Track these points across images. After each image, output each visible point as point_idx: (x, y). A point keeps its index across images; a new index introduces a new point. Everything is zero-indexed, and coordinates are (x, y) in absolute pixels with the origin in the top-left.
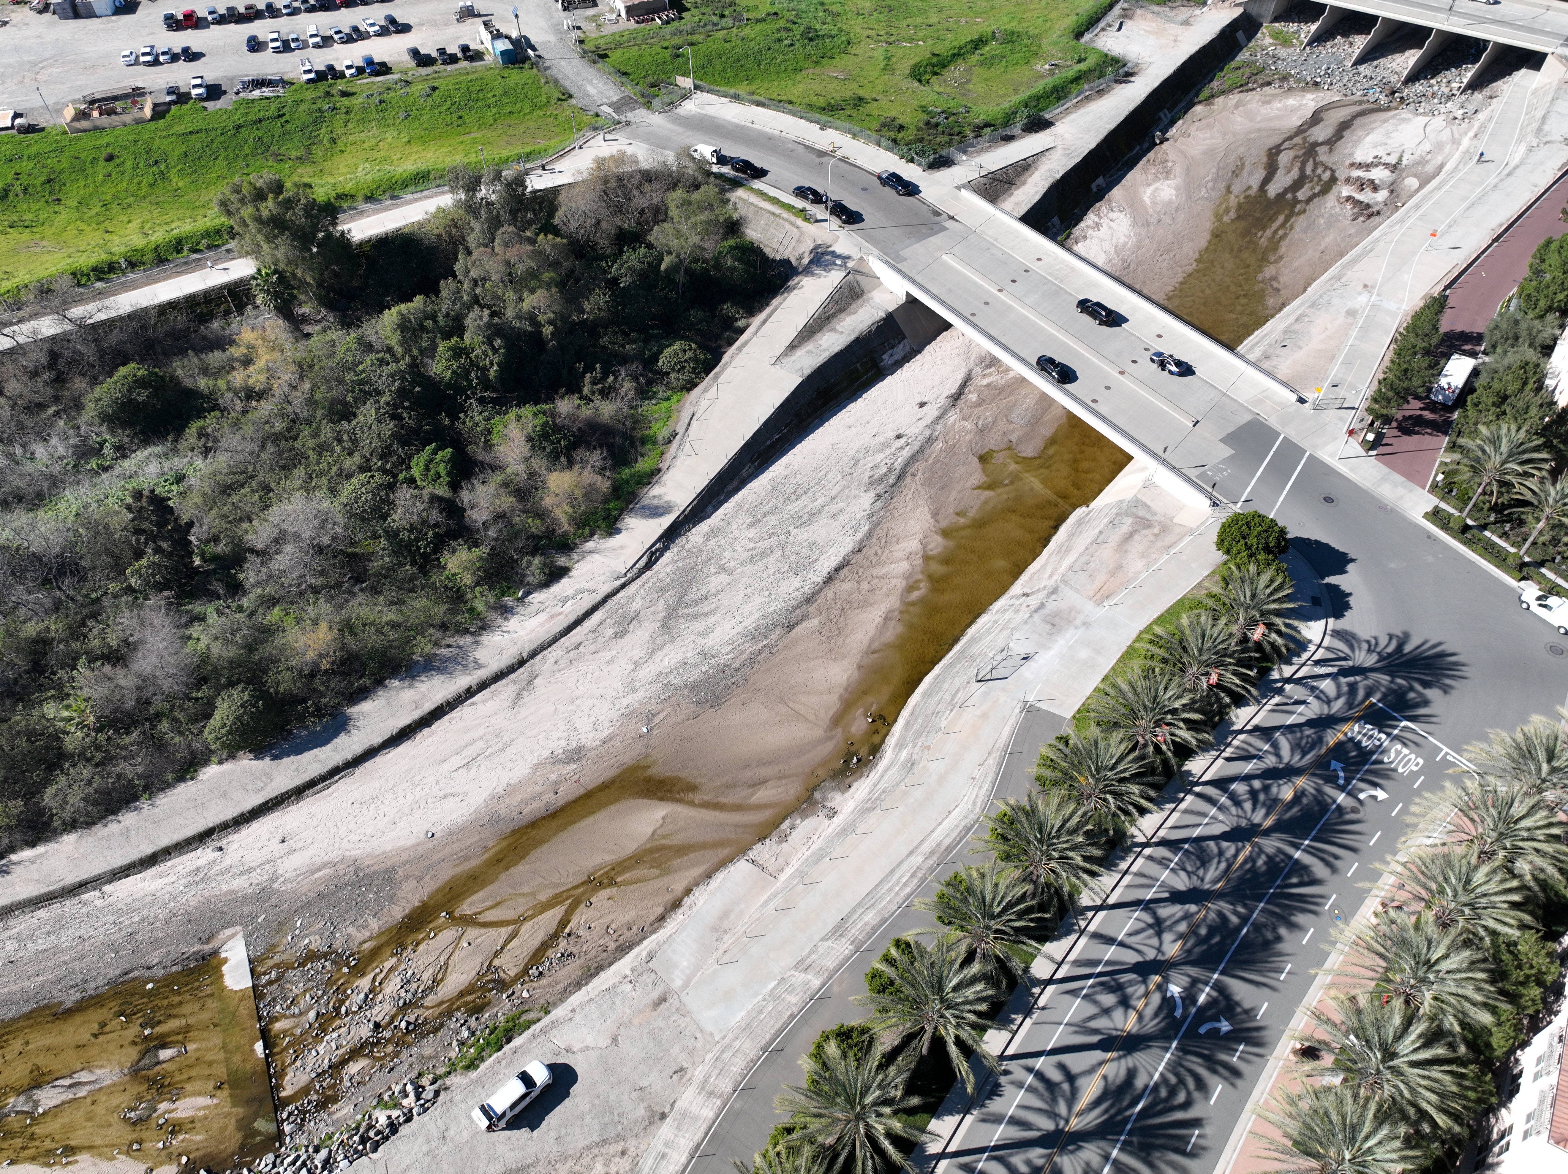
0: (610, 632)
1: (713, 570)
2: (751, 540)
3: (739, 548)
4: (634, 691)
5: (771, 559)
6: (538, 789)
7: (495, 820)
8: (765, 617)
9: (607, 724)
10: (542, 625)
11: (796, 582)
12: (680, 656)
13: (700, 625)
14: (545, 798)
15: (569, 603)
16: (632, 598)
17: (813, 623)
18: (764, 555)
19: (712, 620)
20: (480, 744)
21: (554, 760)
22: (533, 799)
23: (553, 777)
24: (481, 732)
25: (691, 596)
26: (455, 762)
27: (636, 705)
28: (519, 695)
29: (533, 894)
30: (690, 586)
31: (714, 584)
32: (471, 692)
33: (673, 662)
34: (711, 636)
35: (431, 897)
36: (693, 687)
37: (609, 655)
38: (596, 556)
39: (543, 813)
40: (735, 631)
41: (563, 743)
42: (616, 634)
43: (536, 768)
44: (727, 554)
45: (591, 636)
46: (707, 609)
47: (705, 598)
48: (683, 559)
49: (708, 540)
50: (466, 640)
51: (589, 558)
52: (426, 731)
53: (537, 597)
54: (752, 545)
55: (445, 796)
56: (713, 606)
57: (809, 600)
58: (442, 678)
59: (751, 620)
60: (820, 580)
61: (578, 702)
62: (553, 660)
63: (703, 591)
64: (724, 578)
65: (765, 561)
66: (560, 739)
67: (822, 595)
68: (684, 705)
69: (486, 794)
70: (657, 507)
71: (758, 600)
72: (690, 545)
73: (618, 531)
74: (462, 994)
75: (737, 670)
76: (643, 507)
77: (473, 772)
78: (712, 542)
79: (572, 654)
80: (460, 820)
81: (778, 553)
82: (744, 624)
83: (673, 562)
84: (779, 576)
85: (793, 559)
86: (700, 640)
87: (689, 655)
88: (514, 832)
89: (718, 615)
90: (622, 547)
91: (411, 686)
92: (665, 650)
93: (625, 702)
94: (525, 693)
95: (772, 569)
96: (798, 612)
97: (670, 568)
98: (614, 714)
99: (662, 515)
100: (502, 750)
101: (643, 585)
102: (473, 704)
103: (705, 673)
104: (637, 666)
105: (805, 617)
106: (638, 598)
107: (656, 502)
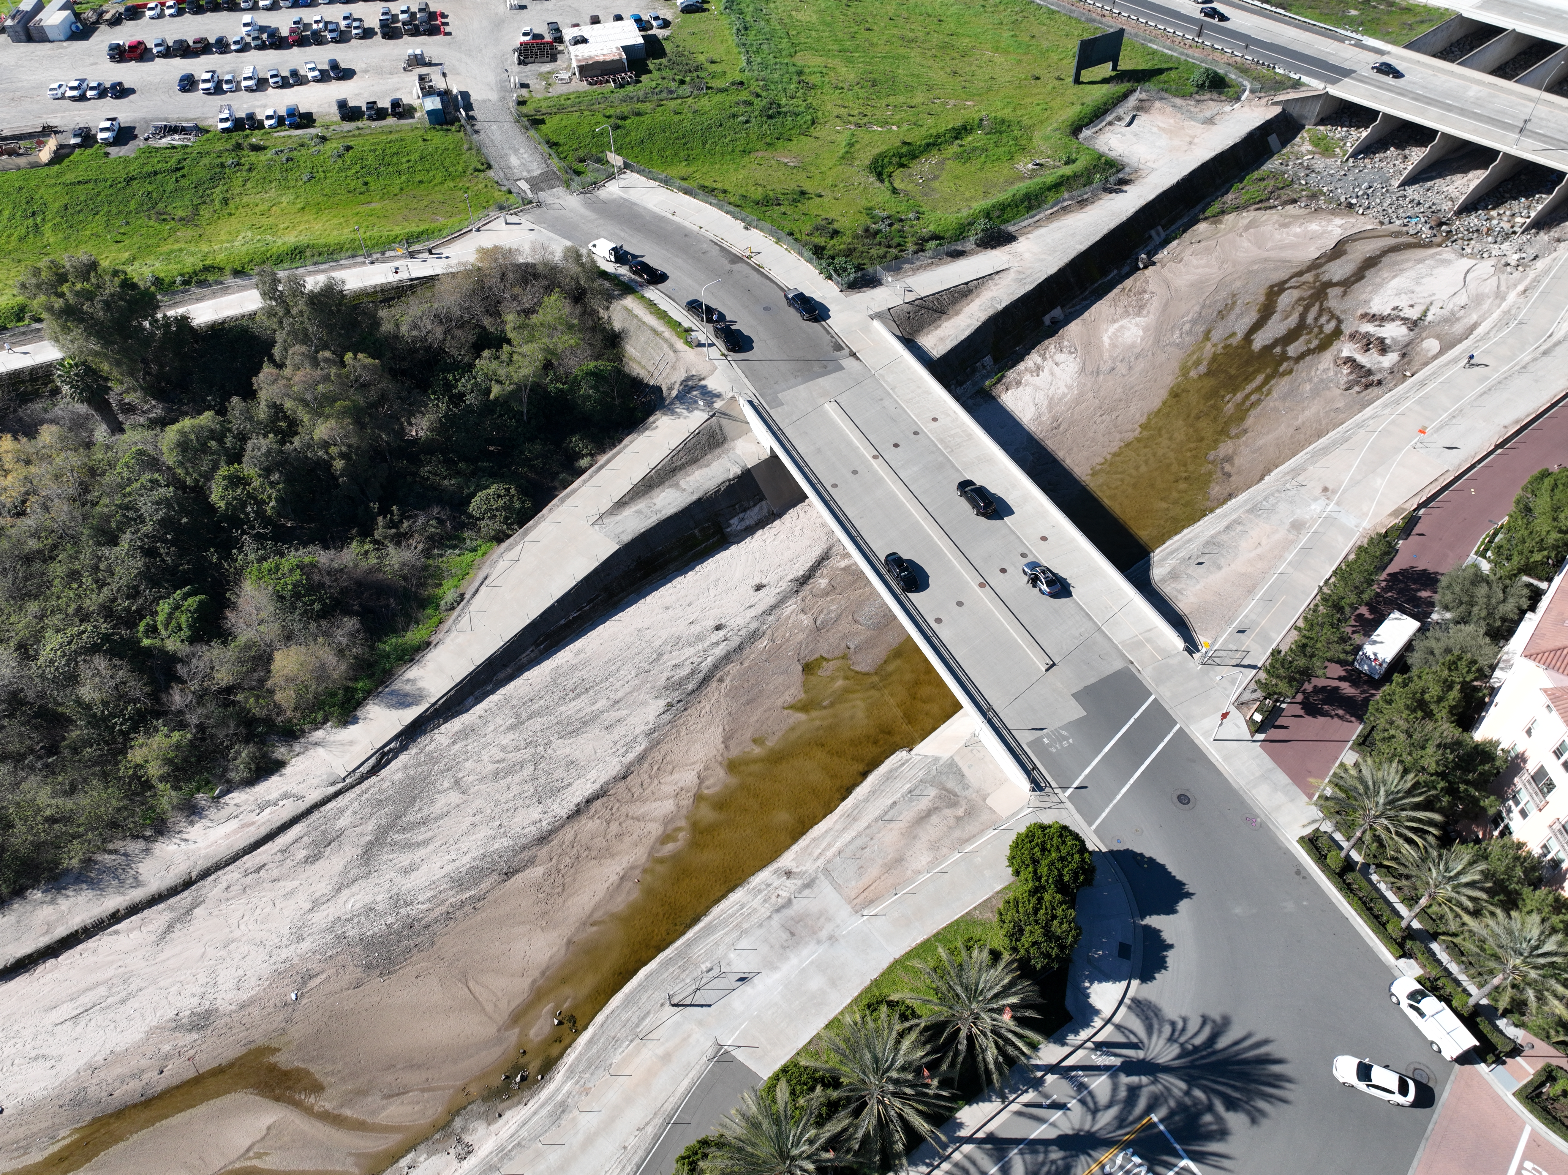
0: (301, 854)
1: (446, 784)
2: (503, 749)
3: (486, 758)
4: (300, 939)
5: (517, 778)
6: (144, 1062)
7: (78, 1100)
8: (484, 856)
9: (253, 981)
10: (227, 836)
11: (535, 813)
12: (368, 899)
13: (404, 859)
14: (146, 1077)
15: (268, 811)
16: (342, 811)
17: (536, 872)
18: (511, 771)
19: (422, 852)
20: (102, 990)
21: (177, 1025)
22: (133, 1076)
23: (166, 1048)
24: (110, 972)
25: (410, 818)
26: (67, 1010)
27: (296, 960)
28: (170, 928)
30: (412, 804)
31: (441, 803)
32: (116, 918)
33: (359, 905)
34: (414, 875)
36: (368, 944)
37: (289, 885)
38: (320, 750)
39: (137, 1099)
40: (443, 872)
41: (195, 1001)
42: (307, 858)
43: (150, 1033)
44: (469, 765)
45: (279, 856)
46: (421, 838)
47: (424, 822)
48: (416, 766)
49: (454, 743)
50: (134, 847)
51: (311, 752)
52: (51, 963)
53: (237, 797)
54: (502, 755)
55: (36, 1058)
56: (430, 834)
57: (542, 839)
58: (90, 894)
59: (466, 859)
60: (564, 813)
61: (233, 946)
62: (225, 885)
63: (425, 813)
64: (455, 797)
65: (509, 779)
66: (193, 995)
67: (561, 834)
68: (350, 968)
69: (81, 1063)
70: (406, 695)
71: (484, 832)
72: (432, 746)
73: (355, 721)
75: (427, 927)
76: (392, 693)
77: (79, 1029)
78: (457, 746)
79: (248, 880)
80: (39, 1095)
81: (528, 770)
82: (458, 863)
83: (405, 767)
84: (519, 802)
85: (542, 780)
86: (398, 880)
87: (379, 898)
89: (431, 848)
90: (351, 743)
91: (53, 901)
92: (355, 888)
93: (284, 954)
94: (178, 926)
95: (515, 790)
96: (526, 855)
97: (399, 776)
98: (266, 970)
99: (409, 705)
100: (123, 1002)
101: (360, 796)
102: (116, 932)
103: (389, 926)
104: (316, 904)
105: (531, 862)
106: (348, 813)
107: (408, 688)
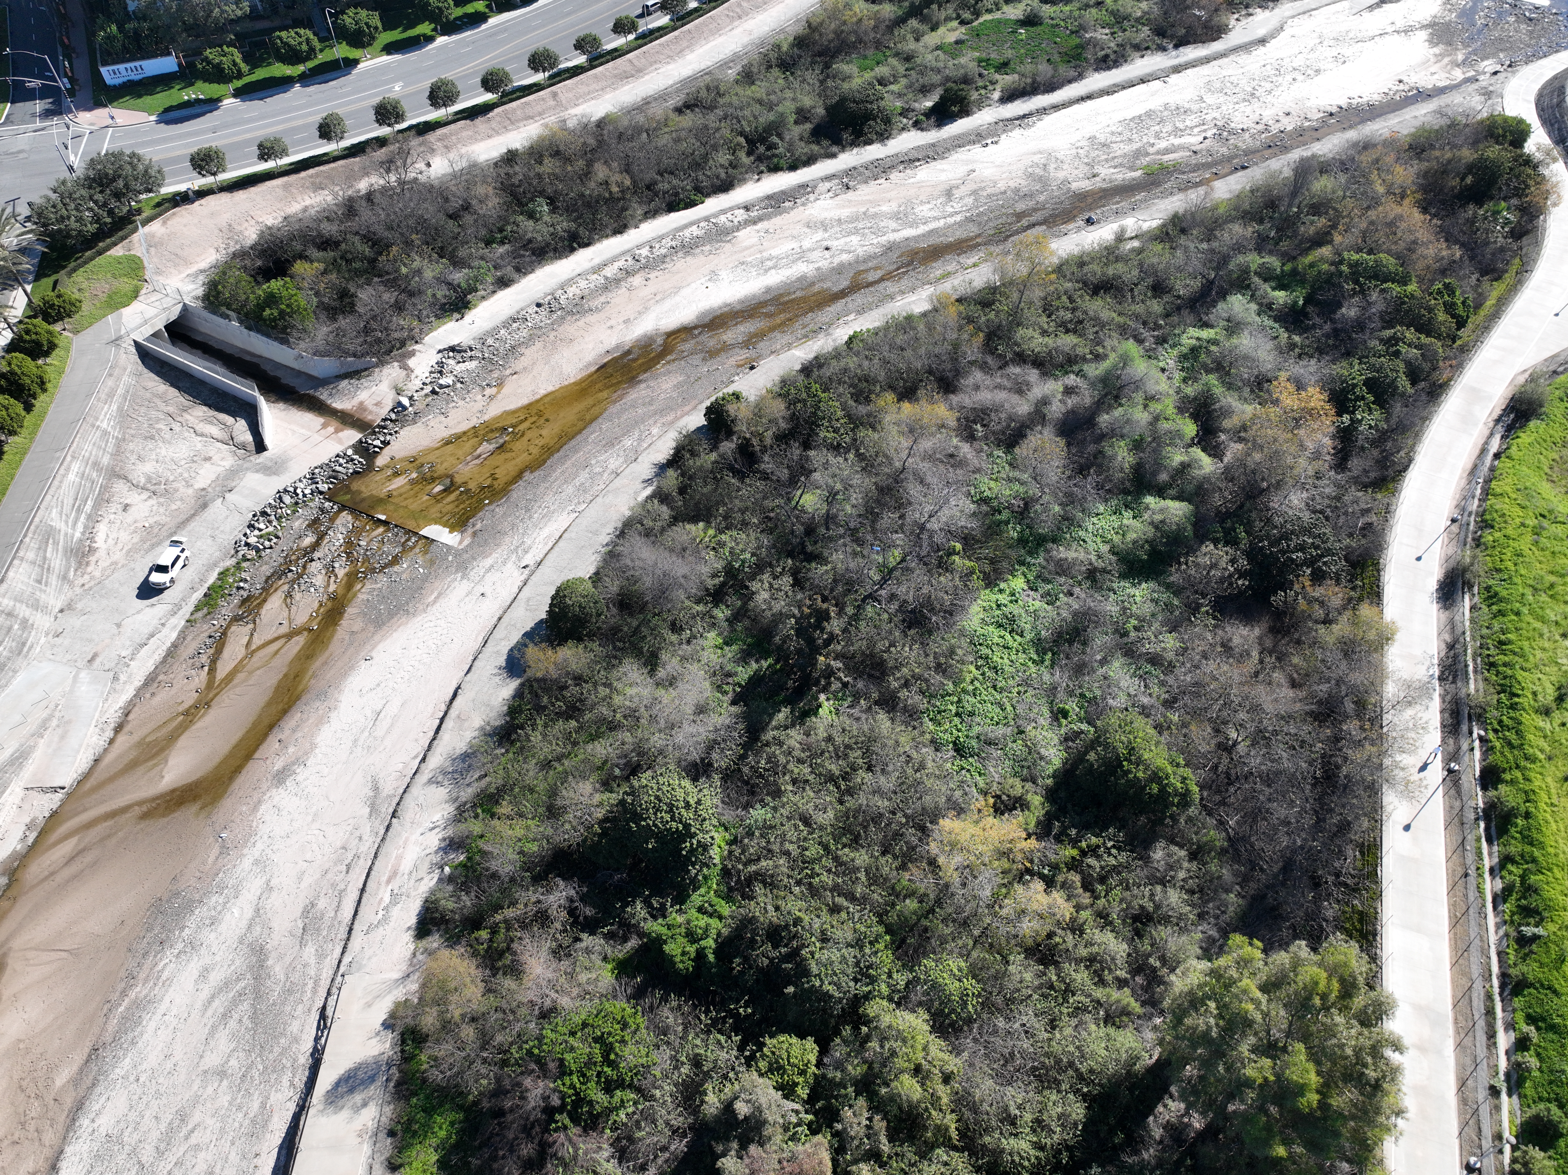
0: (322, 904)
4: (257, 862)
6: (299, 734)
7: (323, 695)
9: (267, 818)
10: (400, 858)
14: (287, 732)
16: (321, 956)
21: (300, 761)
22: (298, 726)
23: (291, 750)
27: (245, 851)
28: (376, 789)
29: (251, 673)
35: (335, 631)
41: (299, 778)
43: (313, 746)
46: (216, 1003)
47: (225, 1016)
48: (284, 1051)
49: (263, 1105)
50: (467, 794)
51: (404, 967)
53: (429, 882)
56: (210, 1012)
58: (458, 752)
73: (387, 1025)
74: (265, 600)
75: (145, 955)
77: (368, 711)
79: (350, 856)
80: (351, 678)
86: (207, 960)
87: (213, 936)
88: (298, 698)
90: (369, 1005)
91: (482, 729)
92: (244, 924)
93: (260, 846)
96: (88, 1082)
97: (294, 1027)
98: (264, 830)
101: (316, 983)
102: (416, 757)
103: (182, 929)
104: (269, 888)
106: (312, 961)
